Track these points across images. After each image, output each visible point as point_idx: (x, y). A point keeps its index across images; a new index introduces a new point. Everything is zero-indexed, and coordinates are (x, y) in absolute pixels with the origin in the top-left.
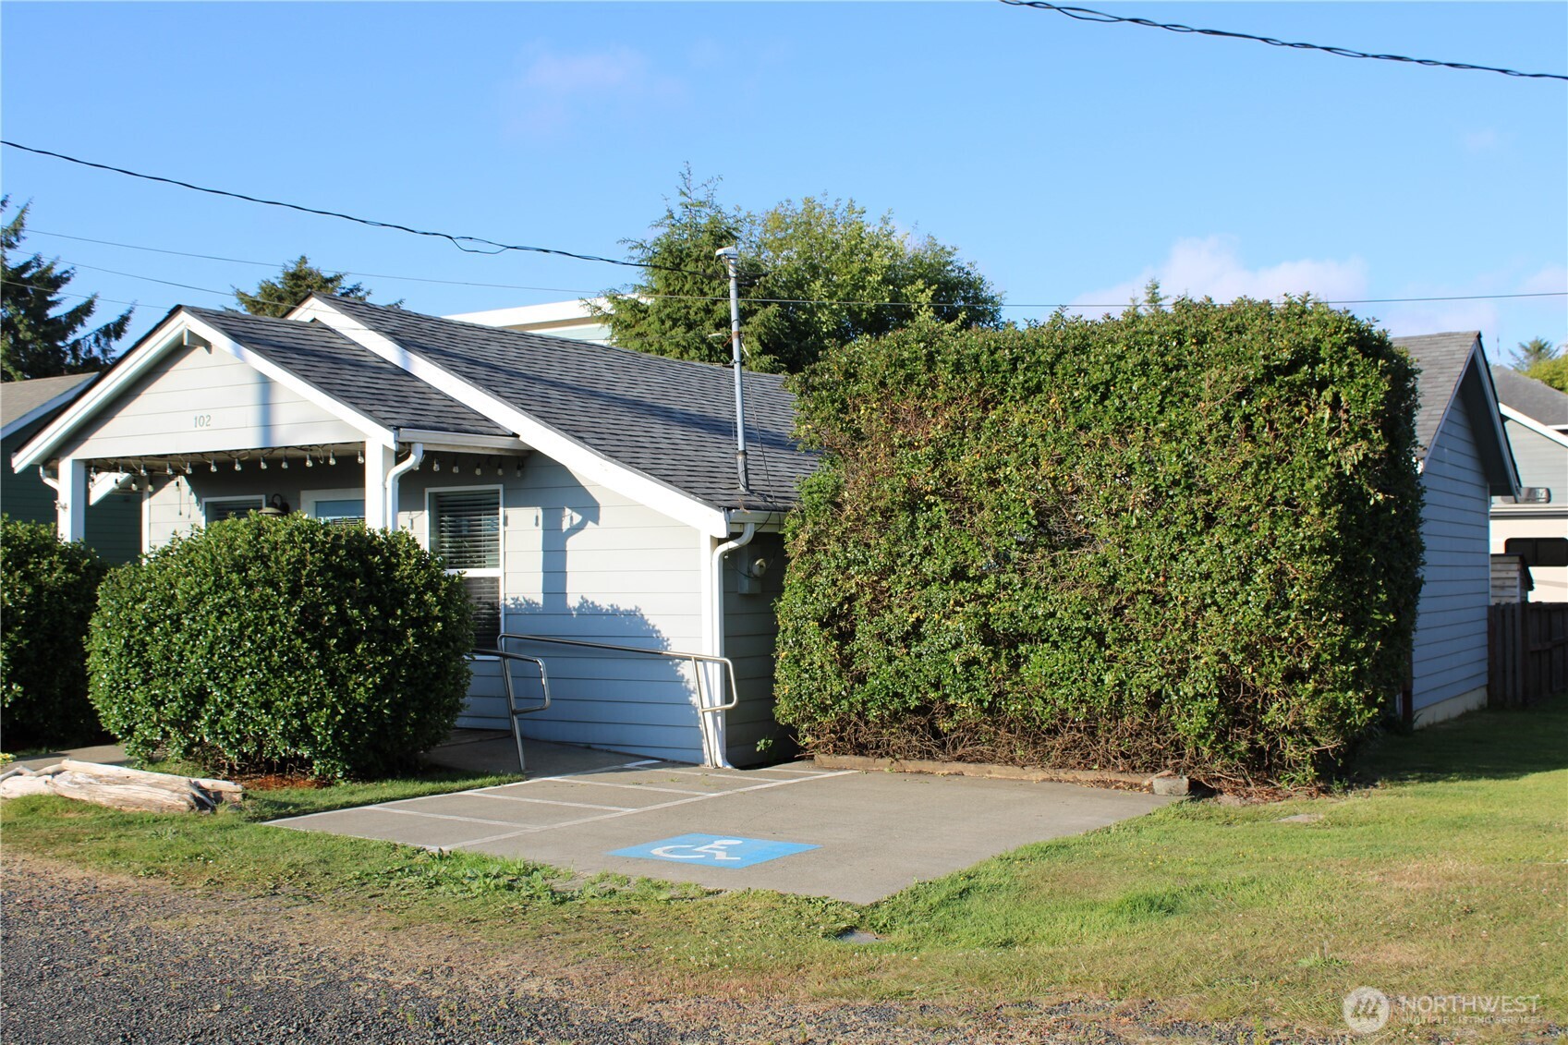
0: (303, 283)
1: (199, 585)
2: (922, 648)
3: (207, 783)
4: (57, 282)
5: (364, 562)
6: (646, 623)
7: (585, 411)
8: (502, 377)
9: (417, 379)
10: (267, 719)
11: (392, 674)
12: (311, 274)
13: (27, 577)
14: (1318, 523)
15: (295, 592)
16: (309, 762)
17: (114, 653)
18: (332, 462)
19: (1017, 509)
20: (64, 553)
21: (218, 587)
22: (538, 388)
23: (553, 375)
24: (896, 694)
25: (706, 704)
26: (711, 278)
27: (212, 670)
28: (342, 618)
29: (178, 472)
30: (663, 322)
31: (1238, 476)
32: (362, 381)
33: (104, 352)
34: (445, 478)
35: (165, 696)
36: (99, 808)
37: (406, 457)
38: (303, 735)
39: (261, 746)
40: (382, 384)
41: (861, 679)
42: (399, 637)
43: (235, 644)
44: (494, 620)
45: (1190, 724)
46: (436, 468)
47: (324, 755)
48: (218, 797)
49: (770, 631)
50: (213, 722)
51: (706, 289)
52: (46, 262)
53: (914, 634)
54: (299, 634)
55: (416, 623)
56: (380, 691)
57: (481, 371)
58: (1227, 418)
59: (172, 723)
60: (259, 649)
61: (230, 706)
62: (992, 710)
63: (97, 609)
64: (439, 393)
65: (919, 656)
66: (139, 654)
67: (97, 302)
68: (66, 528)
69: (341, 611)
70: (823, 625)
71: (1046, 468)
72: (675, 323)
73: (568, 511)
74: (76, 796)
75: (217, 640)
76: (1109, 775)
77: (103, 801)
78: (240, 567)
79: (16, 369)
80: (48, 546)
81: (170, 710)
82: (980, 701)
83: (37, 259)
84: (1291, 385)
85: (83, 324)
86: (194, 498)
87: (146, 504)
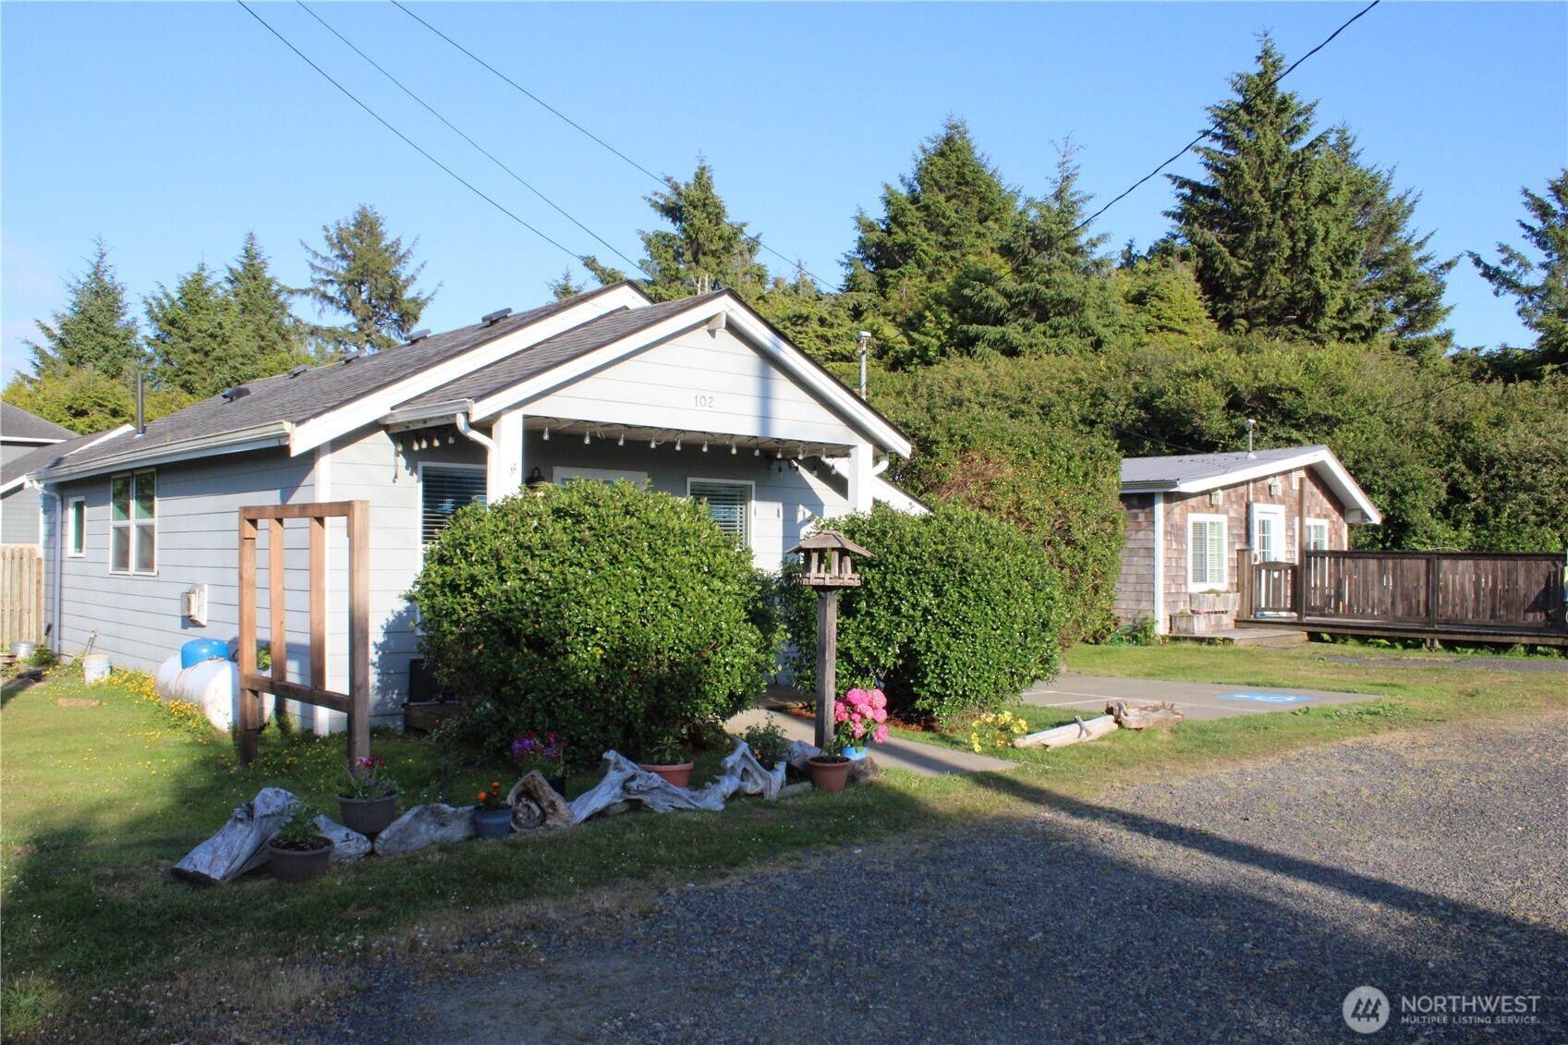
73: (801, 507)
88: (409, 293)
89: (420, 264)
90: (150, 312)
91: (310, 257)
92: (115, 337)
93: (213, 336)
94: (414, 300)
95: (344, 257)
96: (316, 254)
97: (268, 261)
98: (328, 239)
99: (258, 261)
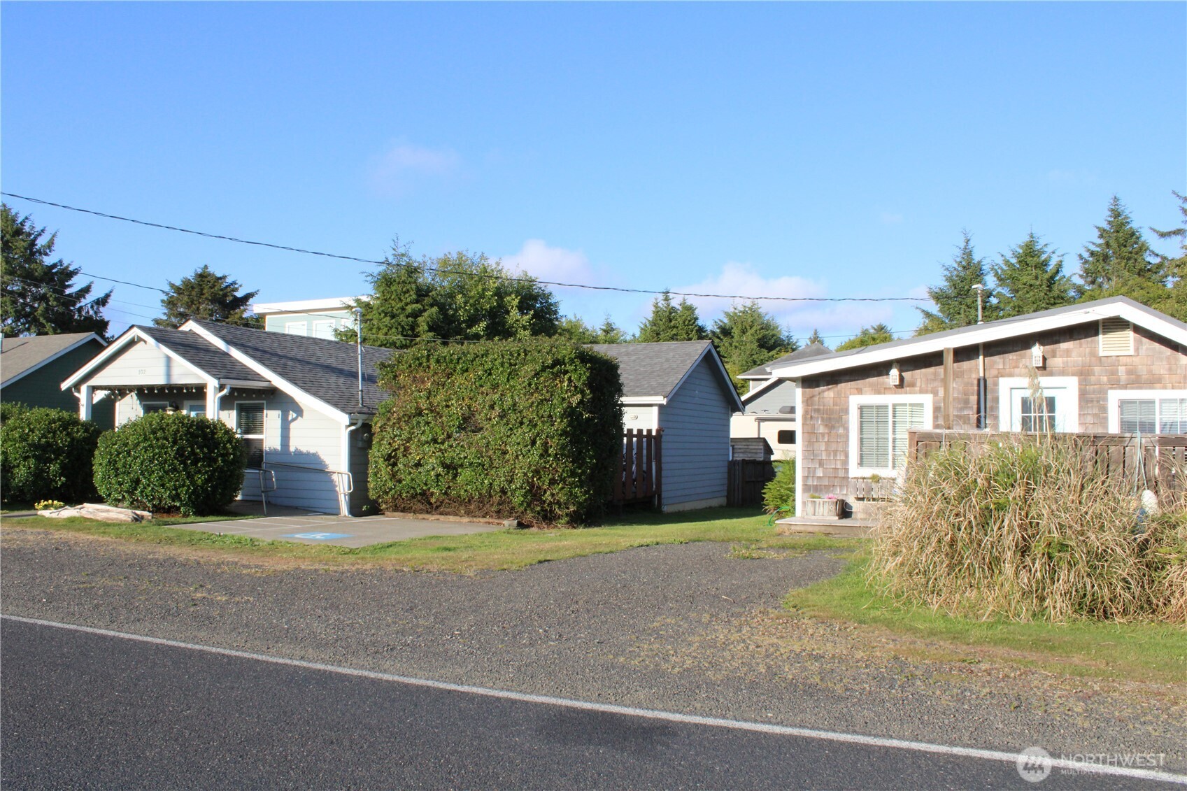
0: (206, 280)
1: (138, 439)
2: (420, 469)
3: (138, 512)
4: (71, 274)
5: (203, 431)
6: (320, 458)
7: (302, 371)
8: (268, 356)
9: (231, 357)
10: (163, 490)
11: (212, 474)
12: (209, 275)
13: (68, 434)
14: (560, 425)
15: (175, 442)
16: (179, 508)
17: (104, 464)
18: (194, 391)
19: (455, 416)
20: (82, 425)
21: (146, 439)
22: (283, 361)
23: (292, 354)
24: (412, 488)
25: (342, 491)
26: (405, 293)
27: (142, 471)
28: (193, 452)
29: (131, 391)
30: (380, 314)
31: (531, 406)
32: (207, 358)
33: (96, 313)
34: (239, 397)
35: (123, 481)
36: (97, 521)
37: (223, 390)
38: (176, 497)
39: (161, 501)
40: (216, 359)
41: (400, 481)
42: (215, 460)
43: (151, 462)
44: (261, 456)
45: (517, 499)
46: (236, 394)
47: (184, 505)
48: (142, 517)
49: (367, 463)
50: (142, 492)
51: (402, 298)
52: (65, 264)
53: (418, 465)
54: (176, 458)
55: (222, 455)
56: (207, 481)
57: (259, 354)
58: (530, 384)
59: (126, 492)
60: (160, 463)
61: (149, 485)
62: (446, 493)
63: (97, 447)
64: (240, 363)
65: (420, 473)
66: (114, 465)
67: (93, 286)
68: (83, 415)
69: (193, 450)
70: (385, 460)
71: (467, 401)
72: (386, 315)
73: (291, 412)
74: (89, 517)
75: (144, 460)
76: (491, 520)
77: (99, 518)
78: (154, 432)
79: (47, 322)
80: (76, 422)
81: (125, 487)
82: (441, 490)
83: (61, 262)
84: (552, 373)
85: (85, 298)
86: (138, 402)
87: (117, 404)
91: (1180, 202)
97: (1132, 215)
99: (1124, 216)
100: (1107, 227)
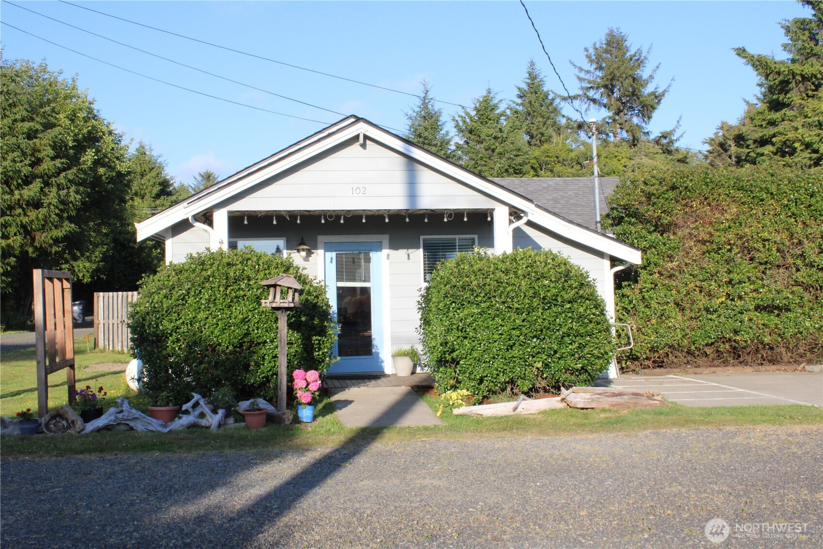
88: (649, 89)
89: (656, 66)
90: (457, 126)
91: (576, 71)
92: (436, 145)
93: (495, 138)
94: (653, 93)
95: (600, 68)
96: (581, 69)
97: (545, 79)
98: (589, 57)
99: (538, 80)
100: (525, 87)
